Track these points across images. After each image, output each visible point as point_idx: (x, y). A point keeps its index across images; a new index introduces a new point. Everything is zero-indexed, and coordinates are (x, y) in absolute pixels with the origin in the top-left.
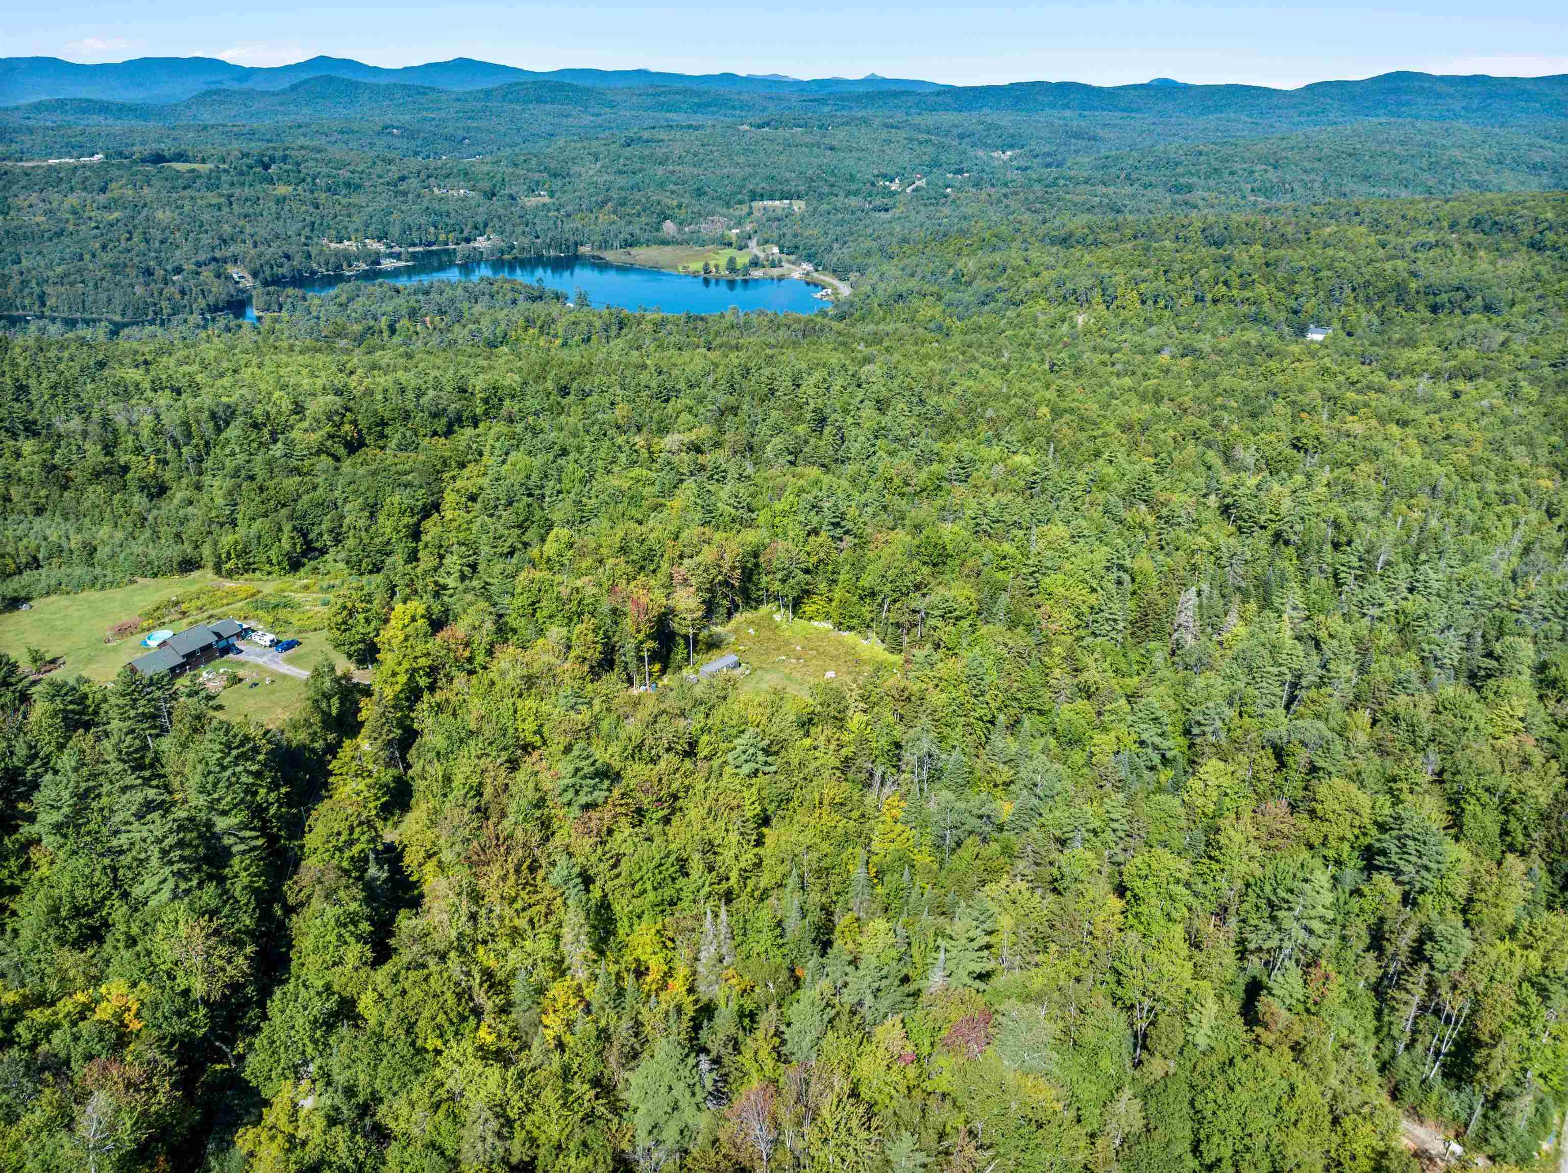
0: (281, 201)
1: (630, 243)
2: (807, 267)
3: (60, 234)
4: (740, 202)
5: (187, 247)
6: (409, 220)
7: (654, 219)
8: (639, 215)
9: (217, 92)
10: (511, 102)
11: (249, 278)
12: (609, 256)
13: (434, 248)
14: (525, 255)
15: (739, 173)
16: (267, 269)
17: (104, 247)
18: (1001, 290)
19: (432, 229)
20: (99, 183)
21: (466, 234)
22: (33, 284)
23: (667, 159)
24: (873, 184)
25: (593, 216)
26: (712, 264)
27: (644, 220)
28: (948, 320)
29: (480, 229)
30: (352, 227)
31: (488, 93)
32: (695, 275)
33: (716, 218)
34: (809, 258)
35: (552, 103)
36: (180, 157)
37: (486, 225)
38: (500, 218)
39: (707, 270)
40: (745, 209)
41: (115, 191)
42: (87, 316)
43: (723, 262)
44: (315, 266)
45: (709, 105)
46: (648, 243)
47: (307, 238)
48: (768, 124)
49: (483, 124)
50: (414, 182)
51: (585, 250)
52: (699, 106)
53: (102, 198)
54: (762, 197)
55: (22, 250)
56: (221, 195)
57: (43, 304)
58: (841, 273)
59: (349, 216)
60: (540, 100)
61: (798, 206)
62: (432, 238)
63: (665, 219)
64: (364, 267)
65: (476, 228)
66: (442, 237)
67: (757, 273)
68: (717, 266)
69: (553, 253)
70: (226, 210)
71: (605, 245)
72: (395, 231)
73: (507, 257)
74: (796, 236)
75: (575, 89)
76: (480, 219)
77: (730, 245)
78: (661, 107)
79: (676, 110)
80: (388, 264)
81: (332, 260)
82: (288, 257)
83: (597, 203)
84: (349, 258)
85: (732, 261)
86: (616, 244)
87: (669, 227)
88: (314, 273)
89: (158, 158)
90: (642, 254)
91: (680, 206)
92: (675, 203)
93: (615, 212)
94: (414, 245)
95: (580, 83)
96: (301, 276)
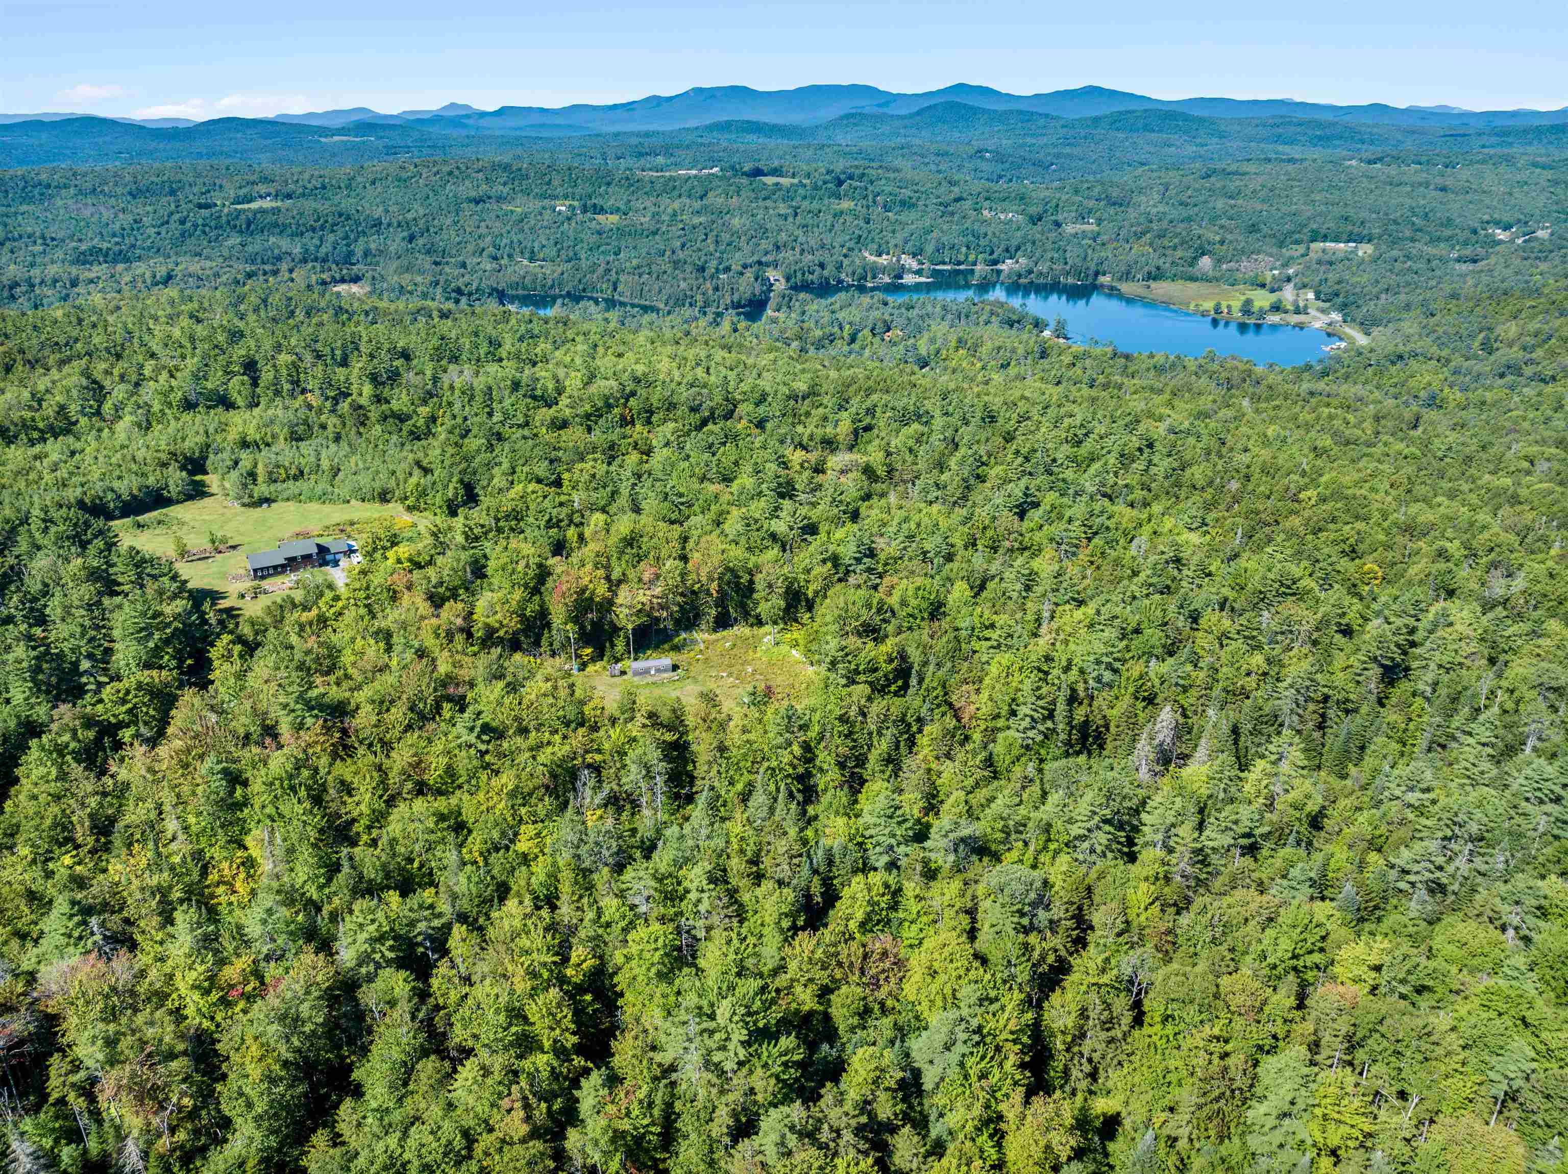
0: (838, 215)
1: (1155, 275)
2: (1336, 316)
3: (655, 233)
4: (1297, 242)
5: (747, 249)
6: (944, 239)
7: (1190, 254)
8: (1175, 248)
9: (852, 116)
10: (1118, 129)
11: (783, 281)
12: (1126, 288)
13: (962, 267)
14: (1042, 281)
15: (1308, 211)
16: (799, 275)
17: (683, 246)
18: (1531, 362)
19: (964, 249)
20: (700, 191)
21: (995, 256)
22: (613, 273)
23: (1239, 193)
24: (1475, 232)
25: (1128, 246)
26: (1224, 305)
27: (1179, 253)
28: (1447, 390)
29: (1010, 252)
30: (893, 242)
31: (1096, 120)
32: (1204, 314)
33: (1261, 256)
34: (1342, 307)
35: (1160, 131)
36: (776, 172)
37: (1018, 248)
38: (1034, 243)
39: (1218, 310)
40: (1301, 249)
41: (711, 198)
42: (643, 302)
43: (1236, 305)
44: (843, 276)
45: (1329, 138)
46: (1174, 278)
47: (850, 249)
48: (1380, 159)
49: (1076, 151)
50: (967, 204)
51: (1105, 280)
52: (1320, 138)
53: (697, 205)
54: (1325, 238)
55: (623, 244)
56: (790, 207)
57: (615, 289)
58: (1366, 326)
59: (894, 232)
60: (1148, 128)
61: (1365, 250)
62: (962, 258)
63: (1203, 254)
64: (887, 280)
65: (1007, 250)
66: (972, 258)
67: (1275, 318)
68: (1229, 307)
69: (1070, 280)
70: (790, 219)
71: (1127, 276)
72: (930, 249)
73: (1023, 281)
74: (1339, 283)
75: (1186, 118)
76: (1014, 243)
77: (1263, 286)
78: (1278, 139)
79: (1292, 142)
80: (909, 279)
81: (859, 271)
82: (822, 266)
83: (1135, 233)
84: (875, 271)
85: (1248, 302)
86: (1139, 276)
87: (1205, 262)
88: (840, 281)
89: (758, 172)
90: (1161, 288)
91: (1222, 242)
92: (1218, 238)
93: (1151, 245)
94: (944, 263)
95: (1196, 112)
96: (828, 283)
